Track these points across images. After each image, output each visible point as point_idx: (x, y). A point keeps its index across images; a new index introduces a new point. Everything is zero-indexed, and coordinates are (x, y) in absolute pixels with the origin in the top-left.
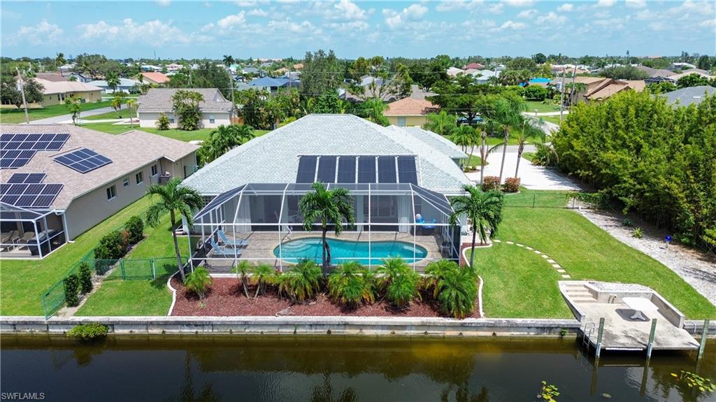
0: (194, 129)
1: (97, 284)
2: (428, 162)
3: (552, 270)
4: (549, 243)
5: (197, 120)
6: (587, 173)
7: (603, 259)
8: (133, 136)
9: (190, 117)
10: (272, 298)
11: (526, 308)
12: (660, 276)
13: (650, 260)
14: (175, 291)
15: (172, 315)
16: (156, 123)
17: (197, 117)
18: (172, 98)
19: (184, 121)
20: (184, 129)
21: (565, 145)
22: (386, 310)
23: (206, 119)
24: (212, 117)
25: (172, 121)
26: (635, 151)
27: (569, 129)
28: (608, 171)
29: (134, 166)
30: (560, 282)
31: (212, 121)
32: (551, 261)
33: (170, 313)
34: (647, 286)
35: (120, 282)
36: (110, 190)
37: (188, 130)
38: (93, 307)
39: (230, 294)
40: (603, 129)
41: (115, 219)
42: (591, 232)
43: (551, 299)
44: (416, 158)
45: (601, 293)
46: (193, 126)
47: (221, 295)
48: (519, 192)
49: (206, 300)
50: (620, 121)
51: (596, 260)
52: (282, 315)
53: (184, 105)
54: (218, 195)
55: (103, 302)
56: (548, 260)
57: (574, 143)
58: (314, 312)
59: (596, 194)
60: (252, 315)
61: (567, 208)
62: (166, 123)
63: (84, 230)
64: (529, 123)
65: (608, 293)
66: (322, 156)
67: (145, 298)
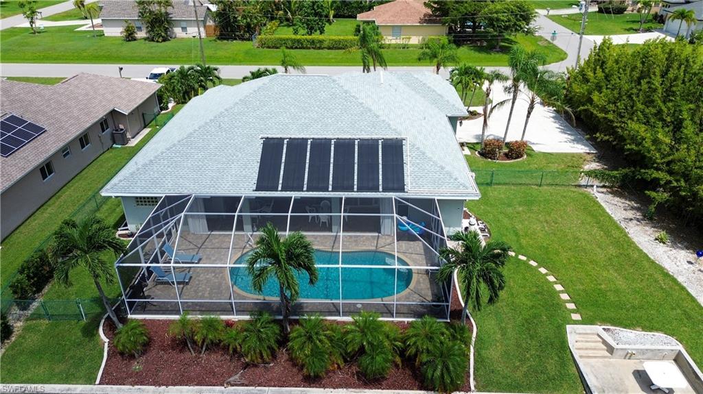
0: (165, 40)
1: (19, 324)
2: (418, 148)
3: (560, 305)
4: (557, 254)
5: (166, 30)
6: (607, 137)
7: (621, 284)
8: (76, 83)
9: (158, 27)
10: (222, 355)
11: (525, 375)
12: (689, 317)
13: (677, 287)
14: (107, 340)
15: (100, 384)
16: (121, 33)
17: (166, 26)
18: (136, 4)
19: (152, 30)
20: (153, 40)
21: (584, 94)
22: (359, 379)
23: (176, 27)
24: (184, 24)
25: (140, 29)
26: (671, 128)
27: (590, 74)
28: (633, 146)
29: (75, 132)
30: (568, 327)
31: (184, 29)
32: (559, 287)
33: (97, 382)
34: (672, 335)
35: (45, 322)
36: (45, 169)
37: (158, 41)
38: (9, 367)
39: (173, 349)
40: (633, 85)
41: (55, 202)
42: (608, 234)
43: (557, 358)
44: (404, 142)
45: (617, 349)
46: (163, 37)
47: (162, 350)
48: (525, 156)
49: (143, 359)
50: (657, 81)
51: (613, 286)
52: (232, 385)
53: (151, 12)
54: (164, 195)
55: (22, 358)
56: (555, 286)
57: (595, 97)
58: (271, 380)
59: (616, 172)
60: (197, 385)
61: (580, 186)
62: (132, 34)
63: (15, 227)
64: (544, 77)
65: (626, 349)
66: (290, 138)
67: (71, 353)
